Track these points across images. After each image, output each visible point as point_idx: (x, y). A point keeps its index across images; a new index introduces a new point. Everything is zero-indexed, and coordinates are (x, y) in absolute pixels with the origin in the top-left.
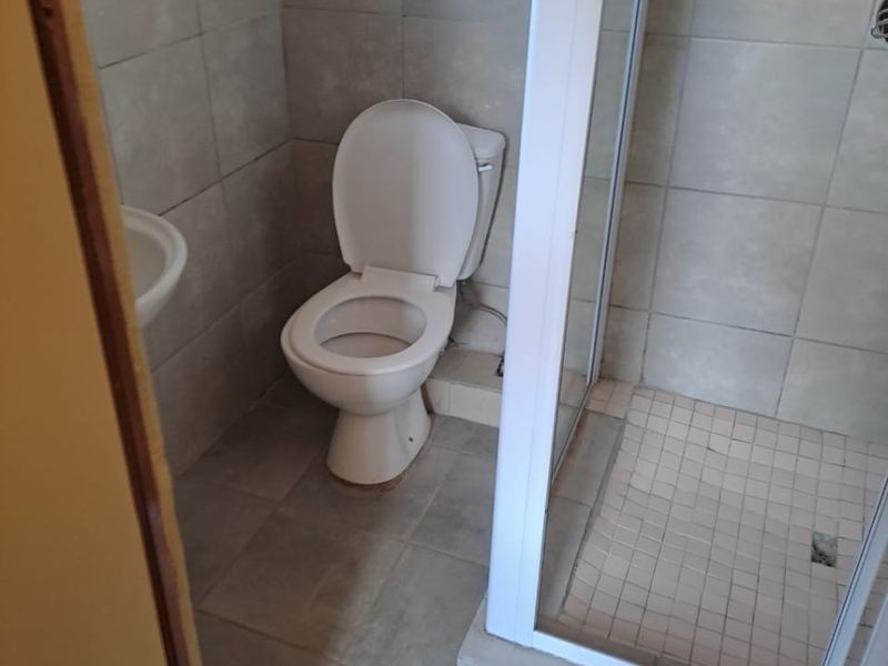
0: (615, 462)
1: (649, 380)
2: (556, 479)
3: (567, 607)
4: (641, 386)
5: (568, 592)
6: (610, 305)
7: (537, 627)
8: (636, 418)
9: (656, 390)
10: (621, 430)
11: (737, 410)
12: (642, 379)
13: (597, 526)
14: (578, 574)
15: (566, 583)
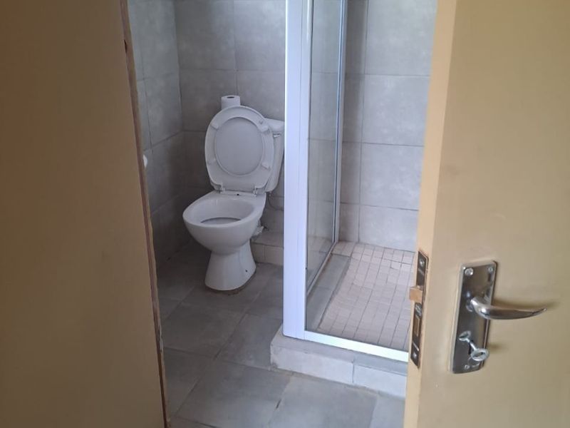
0: (345, 274)
1: (362, 240)
2: (310, 294)
3: (321, 326)
4: (359, 242)
5: (321, 320)
6: (341, 203)
7: (306, 329)
8: (356, 256)
9: (365, 244)
10: (348, 262)
11: (404, 251)
12: (359, 240)
13: (336, 299)
14: (327, 314)
15: (321, 317)
